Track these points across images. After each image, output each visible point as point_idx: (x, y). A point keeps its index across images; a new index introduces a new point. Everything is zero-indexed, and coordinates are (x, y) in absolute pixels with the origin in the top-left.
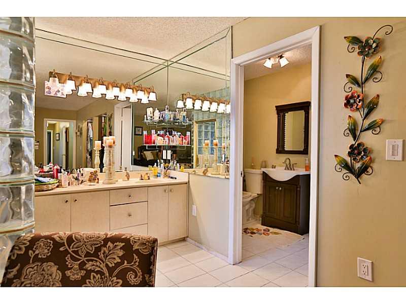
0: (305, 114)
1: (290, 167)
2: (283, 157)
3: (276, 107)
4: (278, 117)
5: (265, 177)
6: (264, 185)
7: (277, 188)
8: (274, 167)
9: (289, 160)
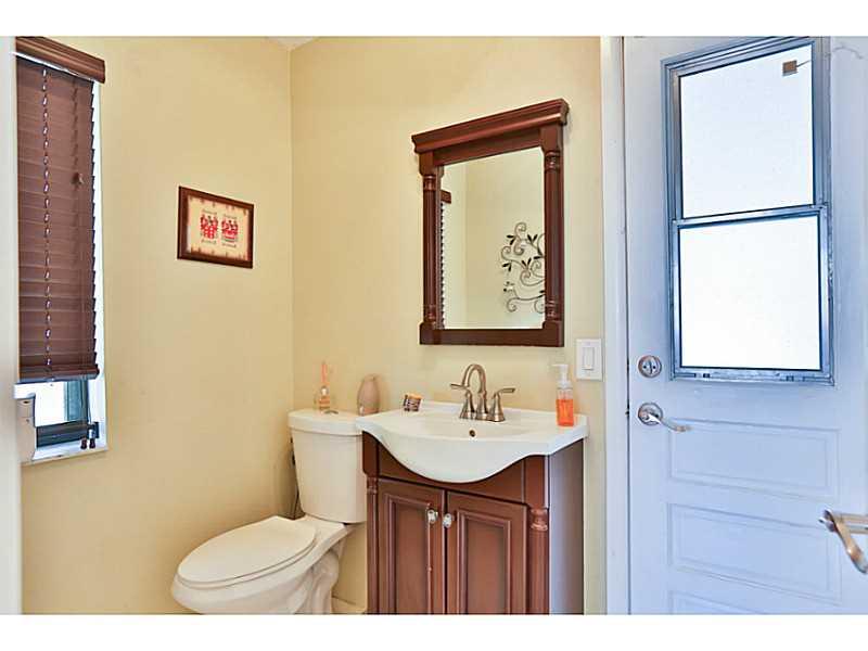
0: (547, 160)
1: (482, 407)
2: (454, 361)
3: (415, 139)
4: (426, 182)
5: (375, 454)
6: (370, 495)
7: (432, 517)
8: (412, 405)
9: (481, 371)
